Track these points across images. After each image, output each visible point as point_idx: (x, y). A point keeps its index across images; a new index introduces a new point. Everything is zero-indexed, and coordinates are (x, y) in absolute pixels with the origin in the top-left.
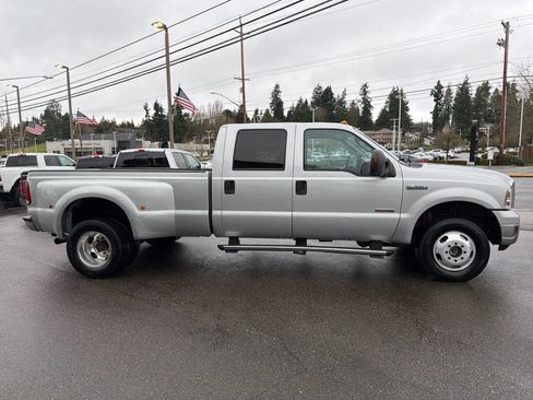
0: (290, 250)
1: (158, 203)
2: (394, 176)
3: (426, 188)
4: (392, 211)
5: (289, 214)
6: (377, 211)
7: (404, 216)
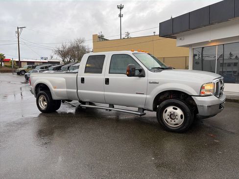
0: (104, 109)
1: (60, 86)
2: (144, 77)
3: (158, 83)
4: (143, 94)
5: (103, 93)
6: (137, 93)
7: (148, 96)
